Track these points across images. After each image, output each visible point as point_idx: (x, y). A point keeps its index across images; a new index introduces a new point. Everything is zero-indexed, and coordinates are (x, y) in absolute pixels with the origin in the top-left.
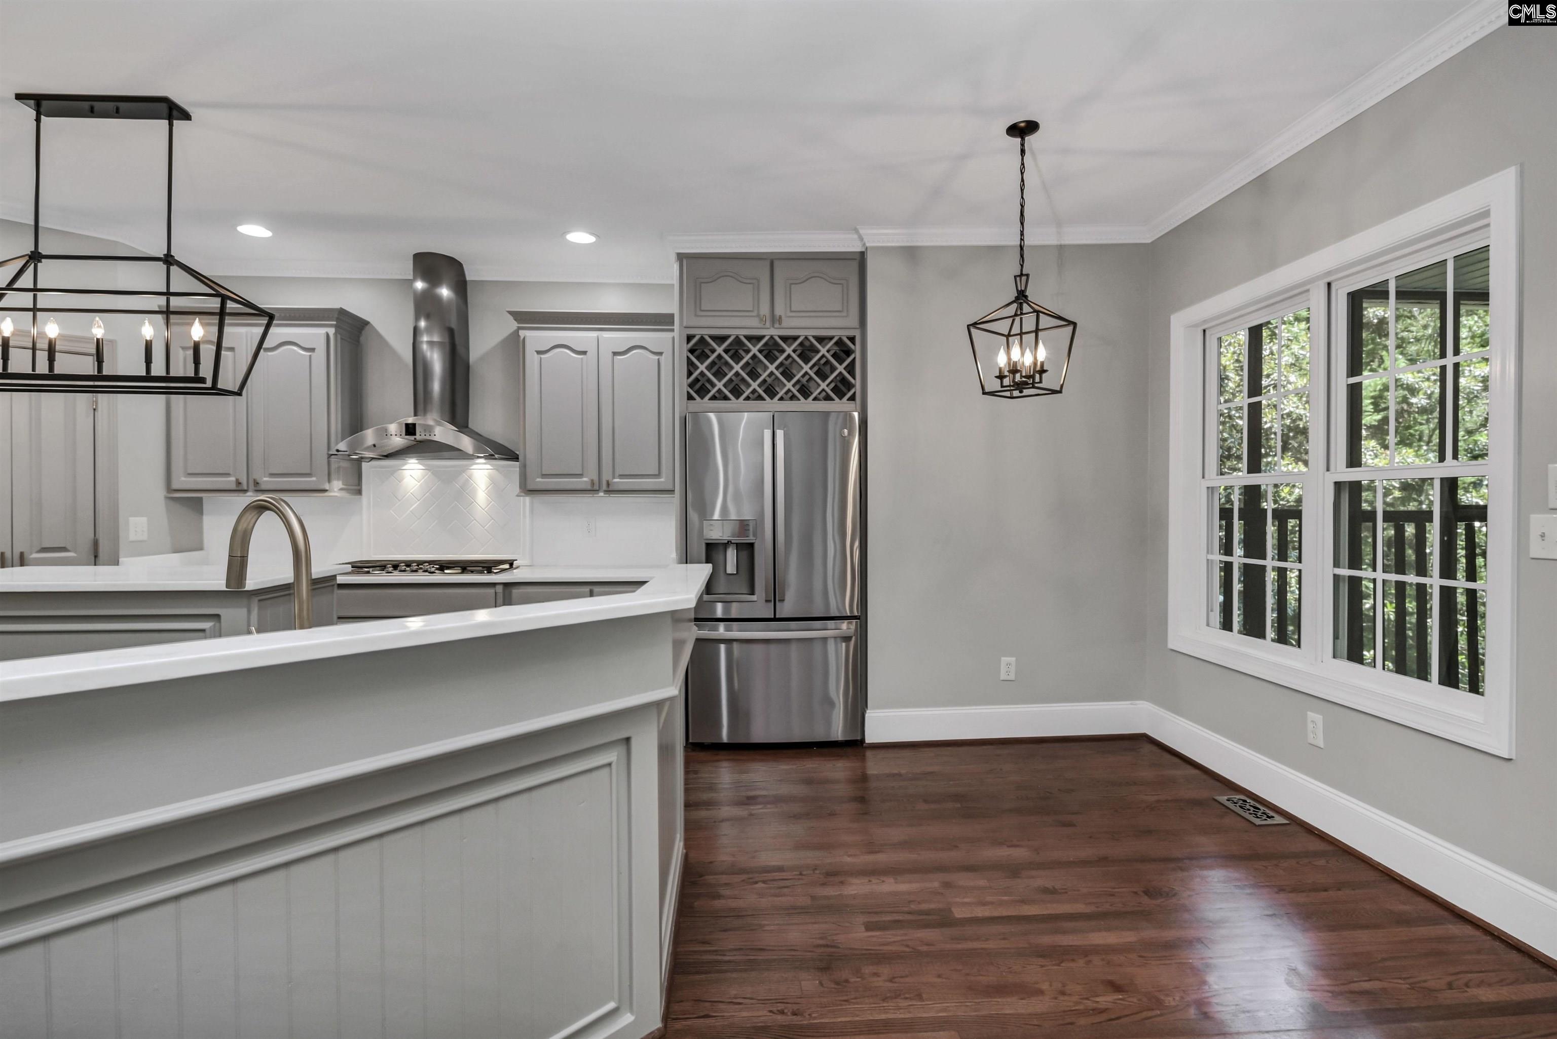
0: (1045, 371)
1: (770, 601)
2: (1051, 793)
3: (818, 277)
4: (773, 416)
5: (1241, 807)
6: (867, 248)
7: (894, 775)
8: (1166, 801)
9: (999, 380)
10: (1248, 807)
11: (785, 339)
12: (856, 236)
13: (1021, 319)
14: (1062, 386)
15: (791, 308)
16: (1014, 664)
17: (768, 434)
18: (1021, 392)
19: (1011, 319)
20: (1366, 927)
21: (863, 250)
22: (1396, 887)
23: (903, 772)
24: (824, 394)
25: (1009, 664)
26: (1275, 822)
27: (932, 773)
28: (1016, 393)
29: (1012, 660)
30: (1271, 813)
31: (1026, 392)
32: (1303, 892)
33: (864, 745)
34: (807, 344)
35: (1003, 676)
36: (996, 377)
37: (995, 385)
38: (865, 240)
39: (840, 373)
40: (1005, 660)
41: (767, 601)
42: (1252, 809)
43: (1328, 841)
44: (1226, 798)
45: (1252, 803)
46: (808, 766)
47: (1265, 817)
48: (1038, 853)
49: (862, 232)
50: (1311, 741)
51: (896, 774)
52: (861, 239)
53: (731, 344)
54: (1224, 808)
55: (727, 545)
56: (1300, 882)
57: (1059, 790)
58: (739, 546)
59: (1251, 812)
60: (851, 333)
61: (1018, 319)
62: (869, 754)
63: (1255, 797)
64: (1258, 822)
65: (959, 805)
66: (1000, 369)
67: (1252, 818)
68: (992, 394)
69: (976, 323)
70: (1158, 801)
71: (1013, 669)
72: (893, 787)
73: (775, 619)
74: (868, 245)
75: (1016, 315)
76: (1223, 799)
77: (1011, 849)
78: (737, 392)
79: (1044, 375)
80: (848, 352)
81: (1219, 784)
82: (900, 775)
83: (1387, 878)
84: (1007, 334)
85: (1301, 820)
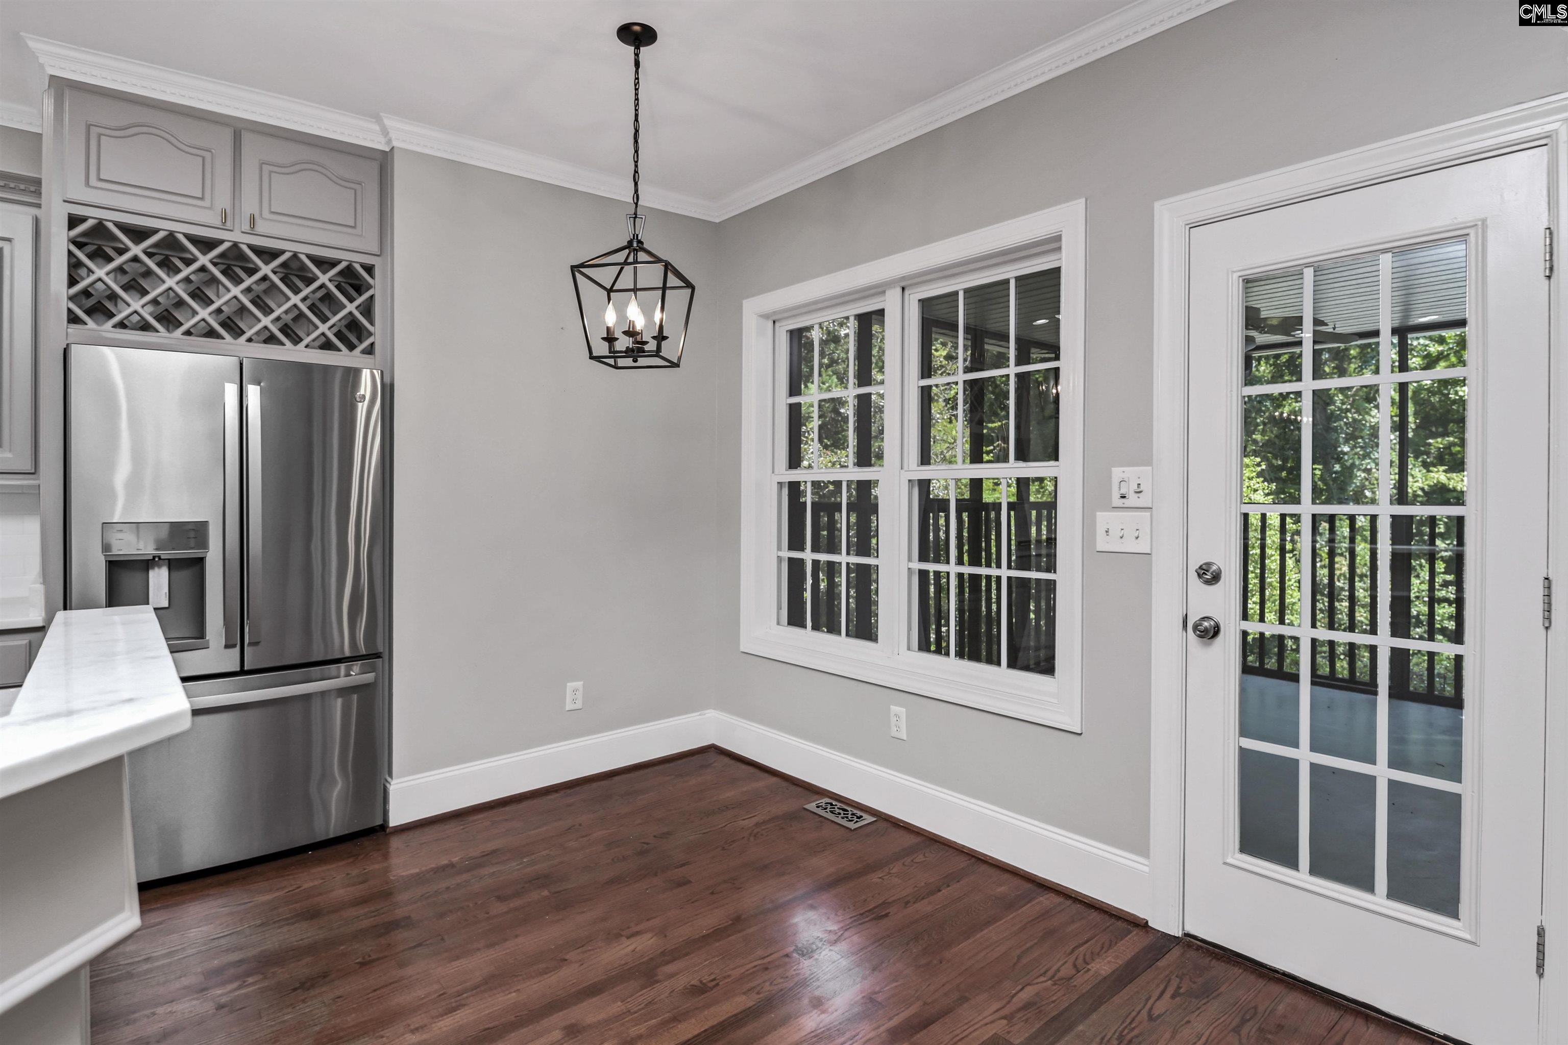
0: (665, 338)
1: (234, 646)
2: (647, 844)
3: (317, 171)
4: (241, 364)
5: (831, 812)
6: (393, 148)
7: (444, 868)
8: (764, 822)
9: (607, 344)
10: (838, 811)
11: (260, 252)
12: (377, 128)
13: (635, 268)
14: (680, 358)
15: (270, 208)
16: (581, 689)
17: (231, 391)
18: (635, 361)
19: (619, 267)
20: (988, 923)
21: (387, 150)
22: (984, 867)
23: (455, 859)
24: (323, 339)
25: (575, 691)
26: (865, 822)
27: (494, 852)
28: (629, 362)
29: (579, 684)
30: (859, 813)
31: (642, 361)
32: (923, 899)
33: (388, 830)
34: (295, 265)
35: (569, 706)
36: (603, 339)
37: (601, 348)
38: (393, 135)
39: (351, 313)
40: (571, 685)
41: (227, 646)
42: (841, 811)
43: (913, 831)
44: (814, 804)
45: (839, 805)
46: (306, 886)
47: (856, 820)
48: (665, 936)
49: (387, 122)
50: (894, 733)
51: (447, 866)
52: (385, 132)
53: (156, 245)
54: (817, 817)
55: (147, 564)
56: (916, 887)
57: (655, 836)
58: (173, 565)
59: (842, 815)
60: (368, 260)
61: (628, 270)
62: (395, 843)
63: (837, 797)
64: (852, 826)
65: (545, 893)
66: (608, 329)
67: (844, 822)
68: (598, 359)
69: (583, 265)
70: (757, 825)
71: (580, 694)
72: (448, 888)
73: (242, 672)
74: (395, 143)
75: (626, 263)
76: (812, 806)
77: (633, 940)
78: (168, 319)
79: (663, 343)
80: (360, 287)
81: (800, 789)
82: (452, 865)
83: (973, 860)
84: (609, 288)
85: (885, 814)
